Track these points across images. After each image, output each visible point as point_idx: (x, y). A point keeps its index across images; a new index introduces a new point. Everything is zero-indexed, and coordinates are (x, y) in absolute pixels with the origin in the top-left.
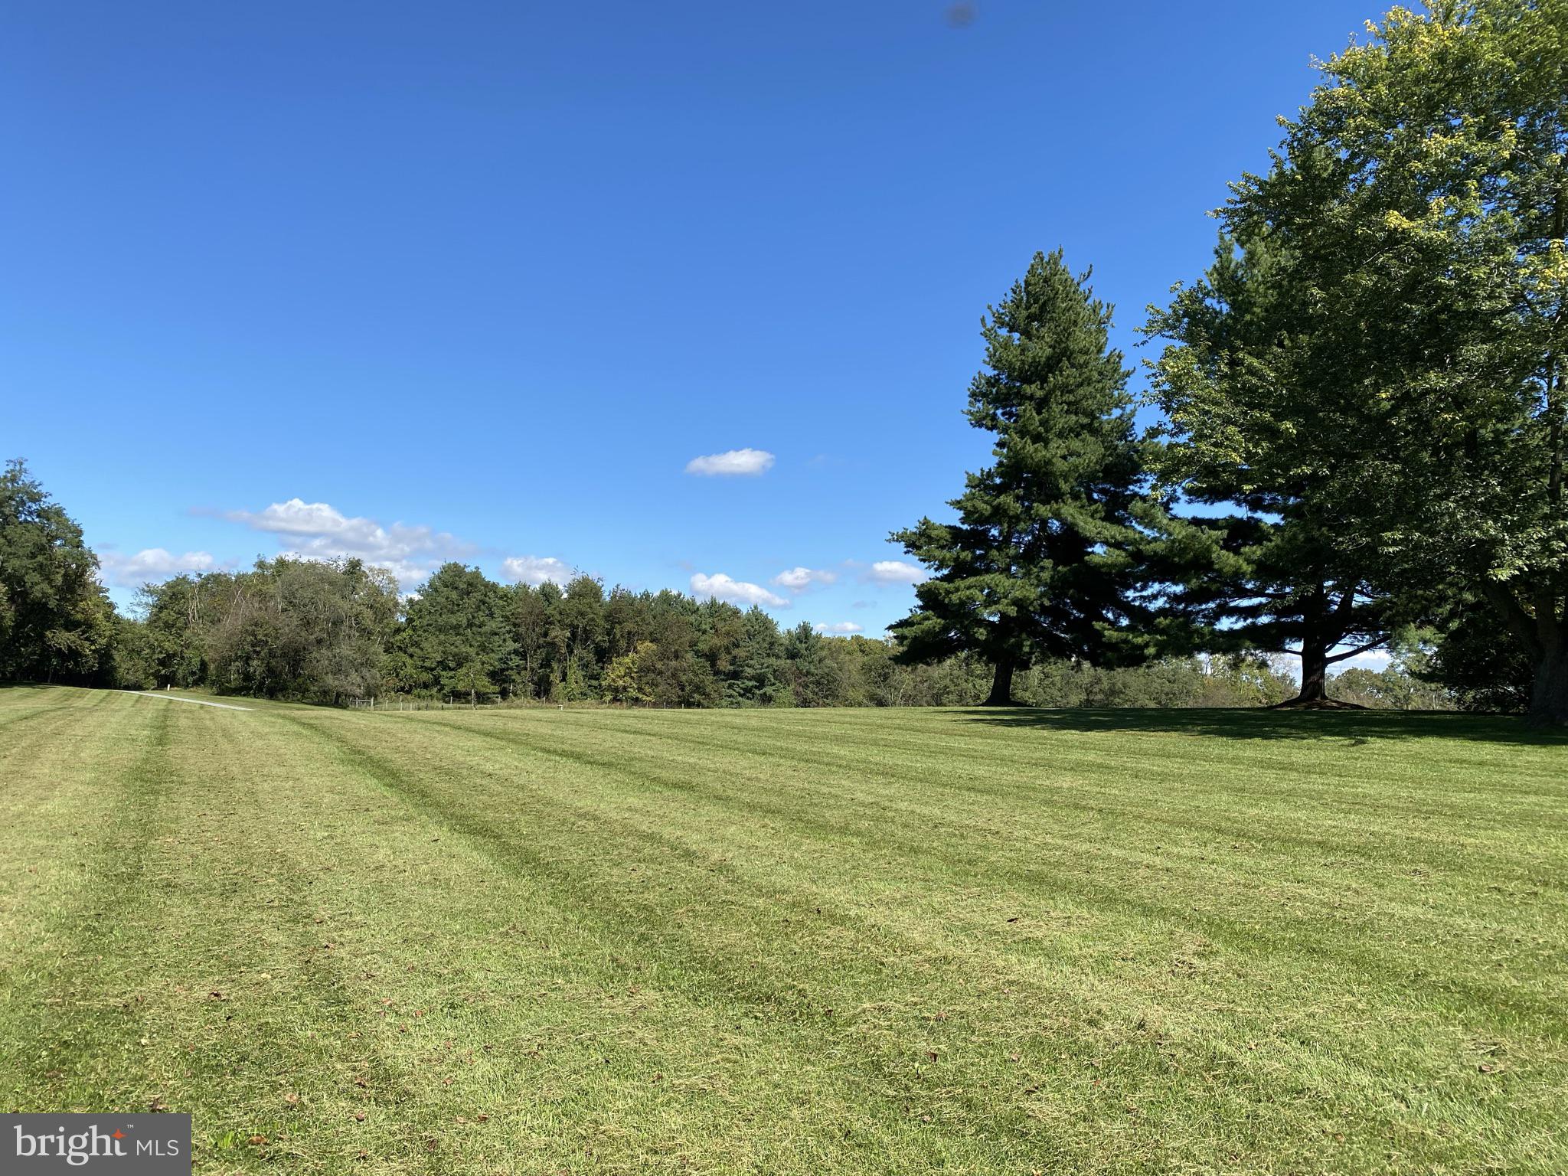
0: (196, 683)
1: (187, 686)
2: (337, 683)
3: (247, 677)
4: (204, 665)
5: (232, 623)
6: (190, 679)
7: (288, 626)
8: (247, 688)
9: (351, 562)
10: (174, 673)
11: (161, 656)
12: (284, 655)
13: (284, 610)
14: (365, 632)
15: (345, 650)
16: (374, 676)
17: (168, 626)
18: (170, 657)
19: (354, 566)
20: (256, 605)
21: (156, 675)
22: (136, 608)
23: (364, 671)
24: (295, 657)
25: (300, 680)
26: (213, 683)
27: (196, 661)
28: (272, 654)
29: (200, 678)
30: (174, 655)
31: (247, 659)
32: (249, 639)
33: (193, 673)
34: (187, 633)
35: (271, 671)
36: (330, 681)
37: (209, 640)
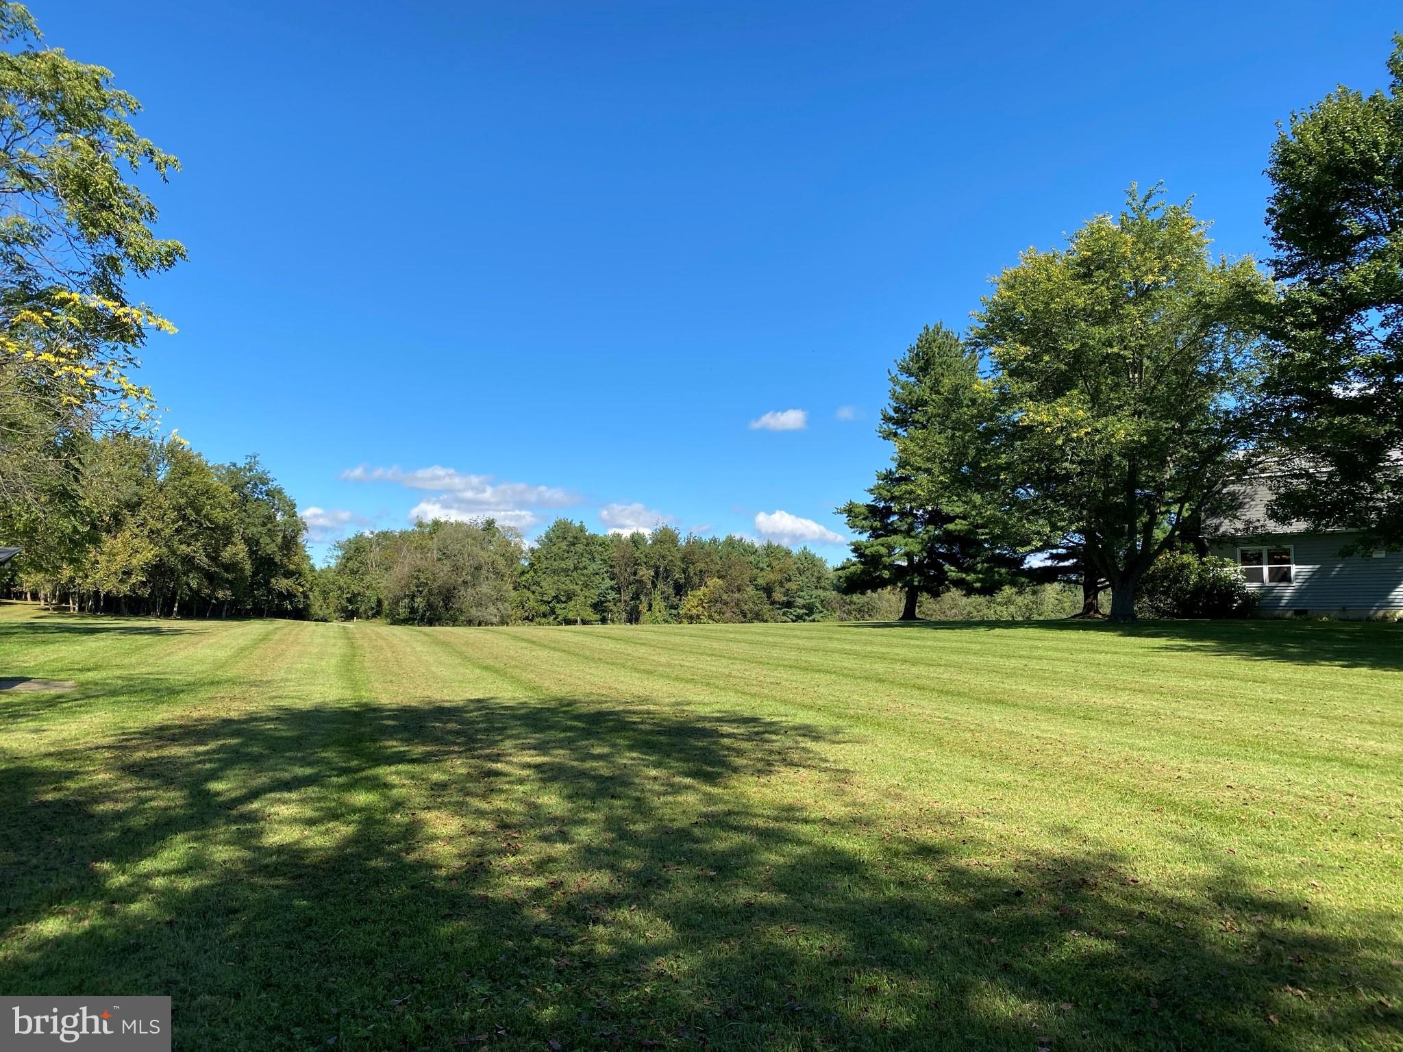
0: (374, 616)
1: (368, 618)
2: (479, 614)
3: (413, 610)
4: (379, 602)
5: (402, 570)
6: (370, 613)
7: (444, 572)
8: (414, 619)
9: (487, 521)
10: (358, 609)
11: (349, 596)
12: (440, 593)
13: (439, 559)
14: (499, 575)
15: (485, 588)
16: (506, 608)
17: (353, 572)
18: (355, 596)
19: (490, 524)
20: (419, 556)
21: (344, 610)
22: (329, 560)
23: (499, 604)
24: (448, 595)
25: (451, 612)
26: (387, 616)
27: (374, 599)
28: (430, 591)
29: (377, 612)
30: (359, 594)
31: (413, 597)
32: (415, 581)
33: (372, 608)
34: (368, 578)
35: (430, 606)
36: (474, 612)
37: (384, 583)
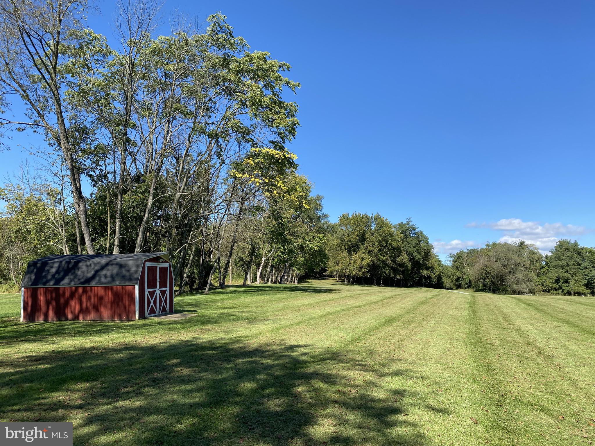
0: (468, 287)
1: (465, 288)
2: (517, 288)
3: (485, 285)
4: (470, 281)
5: (479, 266)
6: (466, 286)
7: (497, 267)
8: (485, 289)
9: (520, 242)
10: (461, 284)
11: (456, 278)
12: (497, 277)
13: (496, 261)
14: (527, 269)
15: (519, 275)
16: (532, 285)
17: (458, 268)
18: (459, 278)
19: (522, 244)
20: (486, 260)
21: (456, 285)
22: (447, 262)
23: (528, 283)
24: (501, 278)
25: (504, 287)
26: (474, 288)
27: (467, 280)
28: (493, 277)
29: (469, 285)
30: (460, 277)
31: (484, 279)
32: (484, 272)
33: (467, 284)
34: (464, 270)
35: (493, 283)
36: (515, 287)
37: (471, 273)
